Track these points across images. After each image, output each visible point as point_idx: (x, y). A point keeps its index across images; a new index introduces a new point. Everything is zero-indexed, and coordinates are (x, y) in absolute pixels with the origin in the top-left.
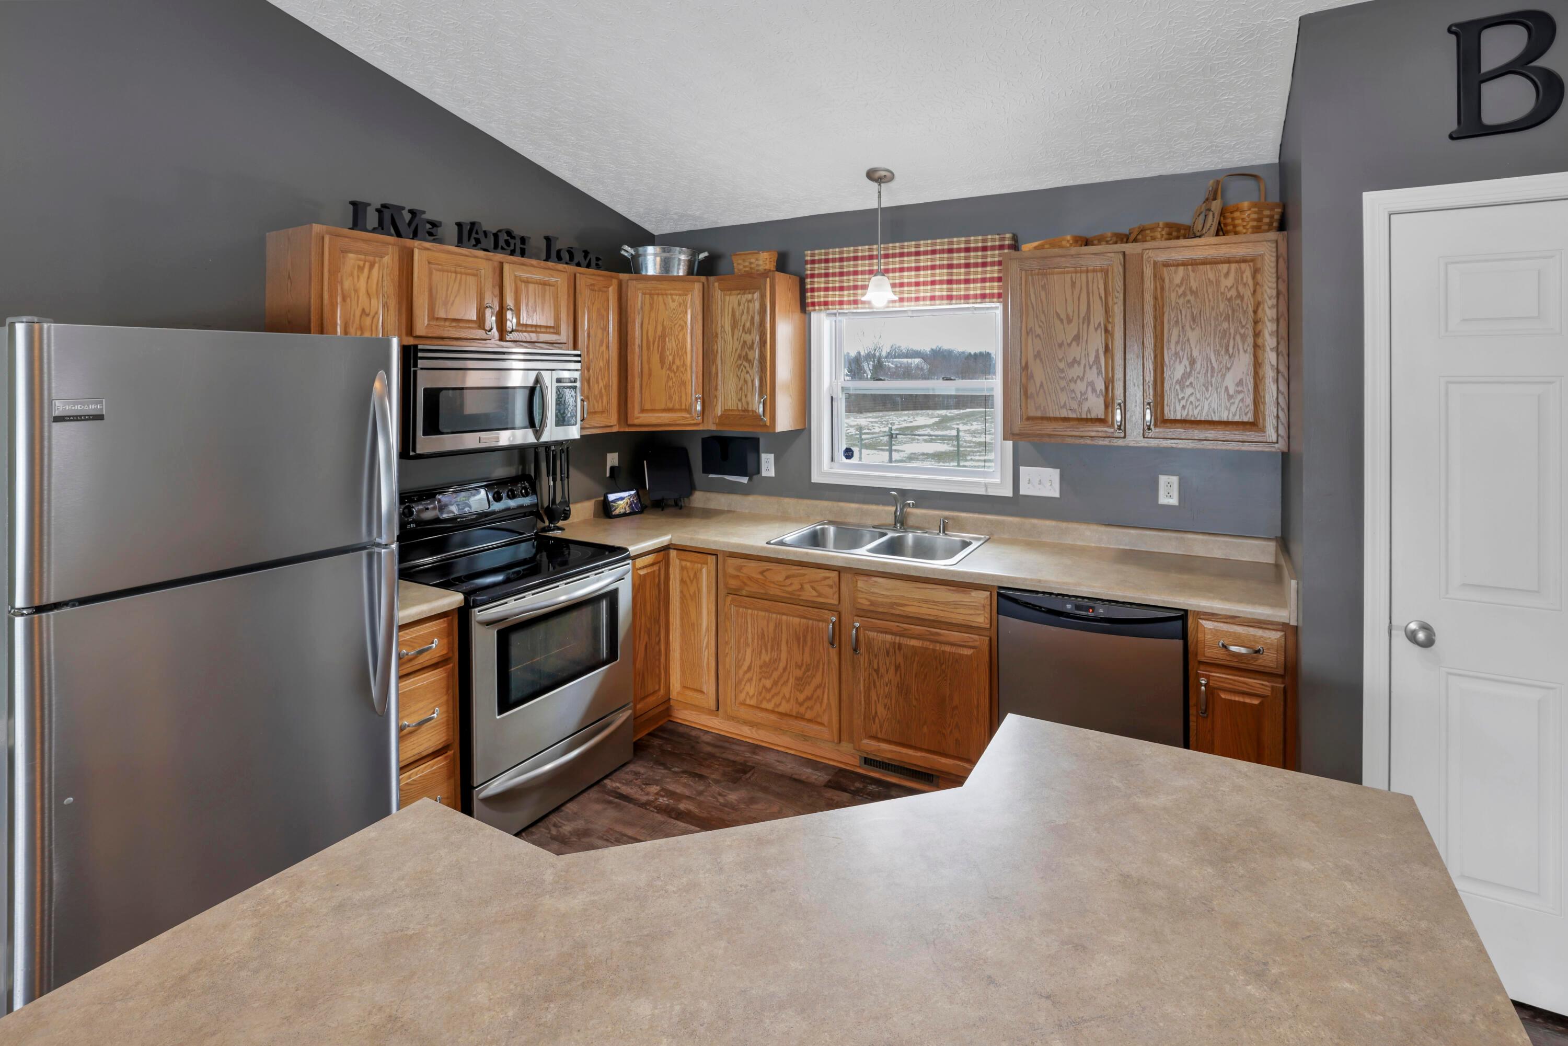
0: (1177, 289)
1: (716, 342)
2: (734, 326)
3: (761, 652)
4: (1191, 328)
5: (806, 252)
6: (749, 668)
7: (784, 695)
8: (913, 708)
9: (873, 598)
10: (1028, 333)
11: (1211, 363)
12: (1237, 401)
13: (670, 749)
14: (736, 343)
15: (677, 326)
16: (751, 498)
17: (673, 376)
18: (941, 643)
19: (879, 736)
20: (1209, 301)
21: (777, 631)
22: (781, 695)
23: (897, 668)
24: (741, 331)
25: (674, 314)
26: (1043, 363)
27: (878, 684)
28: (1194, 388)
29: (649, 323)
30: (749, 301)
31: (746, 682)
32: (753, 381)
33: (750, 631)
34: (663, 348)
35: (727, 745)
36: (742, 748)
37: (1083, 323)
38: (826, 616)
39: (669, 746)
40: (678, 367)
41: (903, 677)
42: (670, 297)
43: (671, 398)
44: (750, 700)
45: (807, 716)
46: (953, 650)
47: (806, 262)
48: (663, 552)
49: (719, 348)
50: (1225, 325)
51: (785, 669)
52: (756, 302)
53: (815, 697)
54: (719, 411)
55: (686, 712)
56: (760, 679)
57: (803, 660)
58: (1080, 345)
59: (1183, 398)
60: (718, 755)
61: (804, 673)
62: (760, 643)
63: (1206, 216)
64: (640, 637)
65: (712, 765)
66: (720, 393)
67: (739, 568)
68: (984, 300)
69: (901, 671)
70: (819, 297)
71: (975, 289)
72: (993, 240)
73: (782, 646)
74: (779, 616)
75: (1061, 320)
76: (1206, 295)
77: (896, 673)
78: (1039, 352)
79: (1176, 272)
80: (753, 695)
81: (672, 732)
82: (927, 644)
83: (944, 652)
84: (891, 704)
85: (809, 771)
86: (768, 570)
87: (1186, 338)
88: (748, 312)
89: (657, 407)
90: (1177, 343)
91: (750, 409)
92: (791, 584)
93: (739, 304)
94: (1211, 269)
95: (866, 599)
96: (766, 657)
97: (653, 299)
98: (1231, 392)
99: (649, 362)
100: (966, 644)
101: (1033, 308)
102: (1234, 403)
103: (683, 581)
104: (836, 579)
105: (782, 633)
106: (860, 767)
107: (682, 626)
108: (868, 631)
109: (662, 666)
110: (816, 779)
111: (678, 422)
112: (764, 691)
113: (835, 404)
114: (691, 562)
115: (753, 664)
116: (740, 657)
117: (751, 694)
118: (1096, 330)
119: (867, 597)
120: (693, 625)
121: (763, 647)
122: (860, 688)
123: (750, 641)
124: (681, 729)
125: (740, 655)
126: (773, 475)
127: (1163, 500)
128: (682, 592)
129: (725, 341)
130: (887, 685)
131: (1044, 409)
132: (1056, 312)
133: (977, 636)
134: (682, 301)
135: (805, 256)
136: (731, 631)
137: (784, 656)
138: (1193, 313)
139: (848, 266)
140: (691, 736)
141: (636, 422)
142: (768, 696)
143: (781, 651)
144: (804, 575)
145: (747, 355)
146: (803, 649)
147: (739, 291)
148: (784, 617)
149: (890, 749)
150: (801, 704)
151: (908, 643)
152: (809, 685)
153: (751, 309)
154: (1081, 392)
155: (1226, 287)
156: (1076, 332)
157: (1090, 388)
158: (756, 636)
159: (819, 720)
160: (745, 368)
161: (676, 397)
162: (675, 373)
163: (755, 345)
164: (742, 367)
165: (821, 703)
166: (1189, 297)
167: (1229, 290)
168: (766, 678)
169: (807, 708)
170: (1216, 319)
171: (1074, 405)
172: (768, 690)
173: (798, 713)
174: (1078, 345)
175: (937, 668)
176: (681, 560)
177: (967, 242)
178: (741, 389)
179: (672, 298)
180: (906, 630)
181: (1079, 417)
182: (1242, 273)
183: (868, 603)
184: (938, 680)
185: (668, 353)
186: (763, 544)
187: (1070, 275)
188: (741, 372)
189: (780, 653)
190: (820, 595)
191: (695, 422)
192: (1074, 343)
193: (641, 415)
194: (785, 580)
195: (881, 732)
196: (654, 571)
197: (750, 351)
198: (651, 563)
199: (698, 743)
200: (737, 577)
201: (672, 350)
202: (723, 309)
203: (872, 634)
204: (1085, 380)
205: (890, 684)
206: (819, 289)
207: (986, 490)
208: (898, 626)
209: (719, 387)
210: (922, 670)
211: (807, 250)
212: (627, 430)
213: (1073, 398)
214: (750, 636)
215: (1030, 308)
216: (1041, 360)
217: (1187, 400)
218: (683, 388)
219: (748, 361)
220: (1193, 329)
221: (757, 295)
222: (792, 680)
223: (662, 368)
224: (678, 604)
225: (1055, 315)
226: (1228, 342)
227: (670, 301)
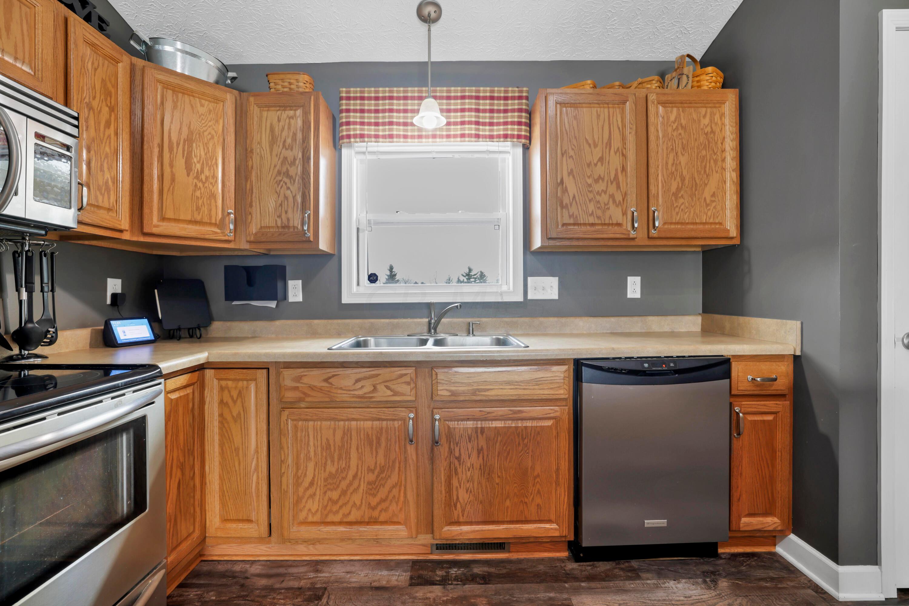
0: (672, 124)
1: (251, 158)
2: (273, 141)
3: (325, 464)
4: (682, 153)
5: (341, 89)
6: (312, 484)
7: (355, 503)
8: (496, 486)
9: (453, 388)
10: (563, 155)
11: (695, 181)
12: (712, 208)
13: (214, 598)
14: (275, 160)
15: (206, 134)
16: (278, 323)
17: (201, 186)
18: (522, 419)
19: (461, 520)
20: (694, 134)
21: (345, 439)
22: (351, 503)
23: (480, 451)
24: (281, 146)
25: (202, 119)
26: (575, 179)
27: (459, 470)
28: (684, 199)
29: (172, 122)
30: (291, 118)
31: (308, 498)
32: (294, 197)
33: (311, 443)
34: (190, 153)
35: (282, 570)
36: (302, 569)
37: (606, 148)
38: (404, 414)
39: (212, 593)
40: (207, 178)
41: (485, 459)
42: (198, 99)
43: (198, 209)
44: (313, 517)
45: (382, 519)
46: (535, 424)
47: (341, 98)
48: (198, 372)
49: (254, 164)
50: (704, 153)
51: (355, 476)
52: (299, 119)
53: (390, 497)
54: (254, 228)
55: (224, 546)
56: (325, 493)
57: (376, 463)
58: (604, 166)
59: (677, 206)
60: (278, 586)
61: (377, 476)
62: (324, 454)
63: (679, 79)
64: (171, 474)
65: (275, 601)
66: (256, 210)
67: (298, 379)
68: (506, 140)
69: (483, 454)
70: (355, 130)
71: (499, 130)
72: (513, 92)
73: (352, 453)
74: (347, 423)
75: (590, 145)
76: (691, 131)
77: (478, 457)
78: (572, 170)
79: (671, 112)
80: (317, 511)
81: (210, 574)
82: (509, 423)
83: (526, 427)
84: (473, 487)
85: (385, 573)
86: (334, 376)
87: (678, 162)
88: (289, 128)
89: (182, 217)
90: (673, 164)
91: (291, 224)
92: (362, 387)
93: (279, 120)
94: (695, 111)
95: (447, 390)
96: (331, 468)
97: (177, 97)
98: (708, 201)
99: (171, 166)
100: (548, 416)
101: (567, 133)
102: (709, 209)
103: (222, 402)
104: (413, 376)
105: (351, 439)
106: (431, 553)
107: (222, 453)
108: (448, 421)
109: (197, 503)
110: (397, 580)
111: (207, 237)
112: (330, 503)
113: (361, 235)
114: (234, 380)
115: (316, 479)
116: (299, 474)
117: (313, 510)
118: (616, 153)
119: (448, 388)
120: (237, 450)
121: (328, 459)
122: (441, 479)
123: (312, 454)
124: (220, 568)
125: (300, 472)
126: (301, 300)
127: (630, 295)
128: (221, 415)
129: (261, 157)
130: (469, 470)
131: (576, 217)
132: (586, 138)
133: (557, 407)
134: (212, 108)
135: (340, 92)
136: (288, 448)
137: (354, 462)
138: (683, 143)
139: (383, 105)
140: (236, 572)
141: (155, 230)
142: (335, 508)
143: (350, 458)
144: (377, 375)
145: (288, 171)
146: (377, 452)
147: (278, 108)
148: (354, 423)
149: (473, 529)
150: (374, 508)
151: (491, 426)
152: (384, 486)
153: (293, 125)
154: (605, 203)
155: (704, 124)
156: (600, 155)
157: (611, 200)
158: (319, 449)
159: (395, 520)
160: (286, 184)
161: (205, 209)
162: (204, 183)
163: (297, 162)
164: (282, 183)
165: (397, 503)
166: (680, 131)
167: (706, 127)
168: (331, 490)
169: (381, 511)
170: (698, 148)
171: (599, 213)
172: (335, 502)
173: (371, 518)
174: (602, 165)
175: (519, 444)
176: (219, 380)
177: (492, 91)
178: (281, 205)
179: (200, 102)
180: (488, 413)
181: (603, 222)
182: (715, 114)
183: (448, 394)
184: (520, 454)
185: (195, 160)
186: (325, 350)
187: (596, 109)
188: (281, 187)
189: (349, 462)
190: (396, 394)
191: (226, 238)
192: (599, 164)
193: (161, 223)
194: (355, 384)
195: (463, 516)
196: (188, 394)
197: (291, 167)
198: (184, 384)
199: (247, 578)
200: (296, 388)
201: (200, 157)
202: (260, 126)
203: (452, 424)
204: (608, 193)
205: (473, 468)
206: (355, 123)
207: (502, 298)
208: (480, 411)
209: (254, 204)
210: (504, 448)
211: (343, 88)
212: (142, 239)
213: (599, 208)
214: (312, 450)
215: (565, 135)
216: (574, 177)
217: (680, 208)
218: (213, 201)
219: (290, 177)
220: (683, 155)
221: (299, 112)
222: (363, 486)
223: (188, 175)
224: (216, 430)
225: (584, 141)
226: (706, 164)
227: (198, 105)
